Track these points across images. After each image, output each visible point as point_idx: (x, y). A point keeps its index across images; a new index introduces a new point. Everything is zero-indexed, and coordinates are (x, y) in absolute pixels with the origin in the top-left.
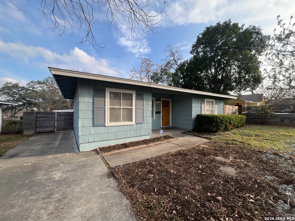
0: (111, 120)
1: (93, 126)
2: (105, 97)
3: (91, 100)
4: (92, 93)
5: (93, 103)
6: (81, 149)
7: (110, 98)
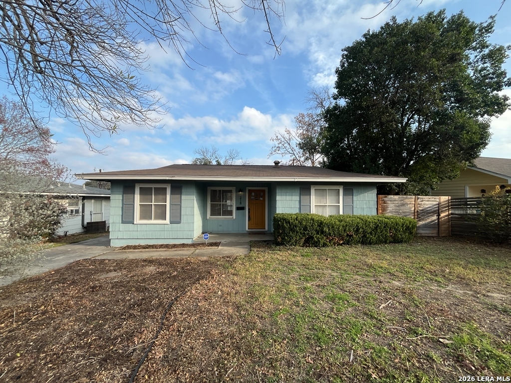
0: (142, 217)
1: (123, 223)
2: (134, 194)
3: (120, 197)
4: (121, 190)
5: (123, 200)
6: (112, 244)
7: (140, 194)
